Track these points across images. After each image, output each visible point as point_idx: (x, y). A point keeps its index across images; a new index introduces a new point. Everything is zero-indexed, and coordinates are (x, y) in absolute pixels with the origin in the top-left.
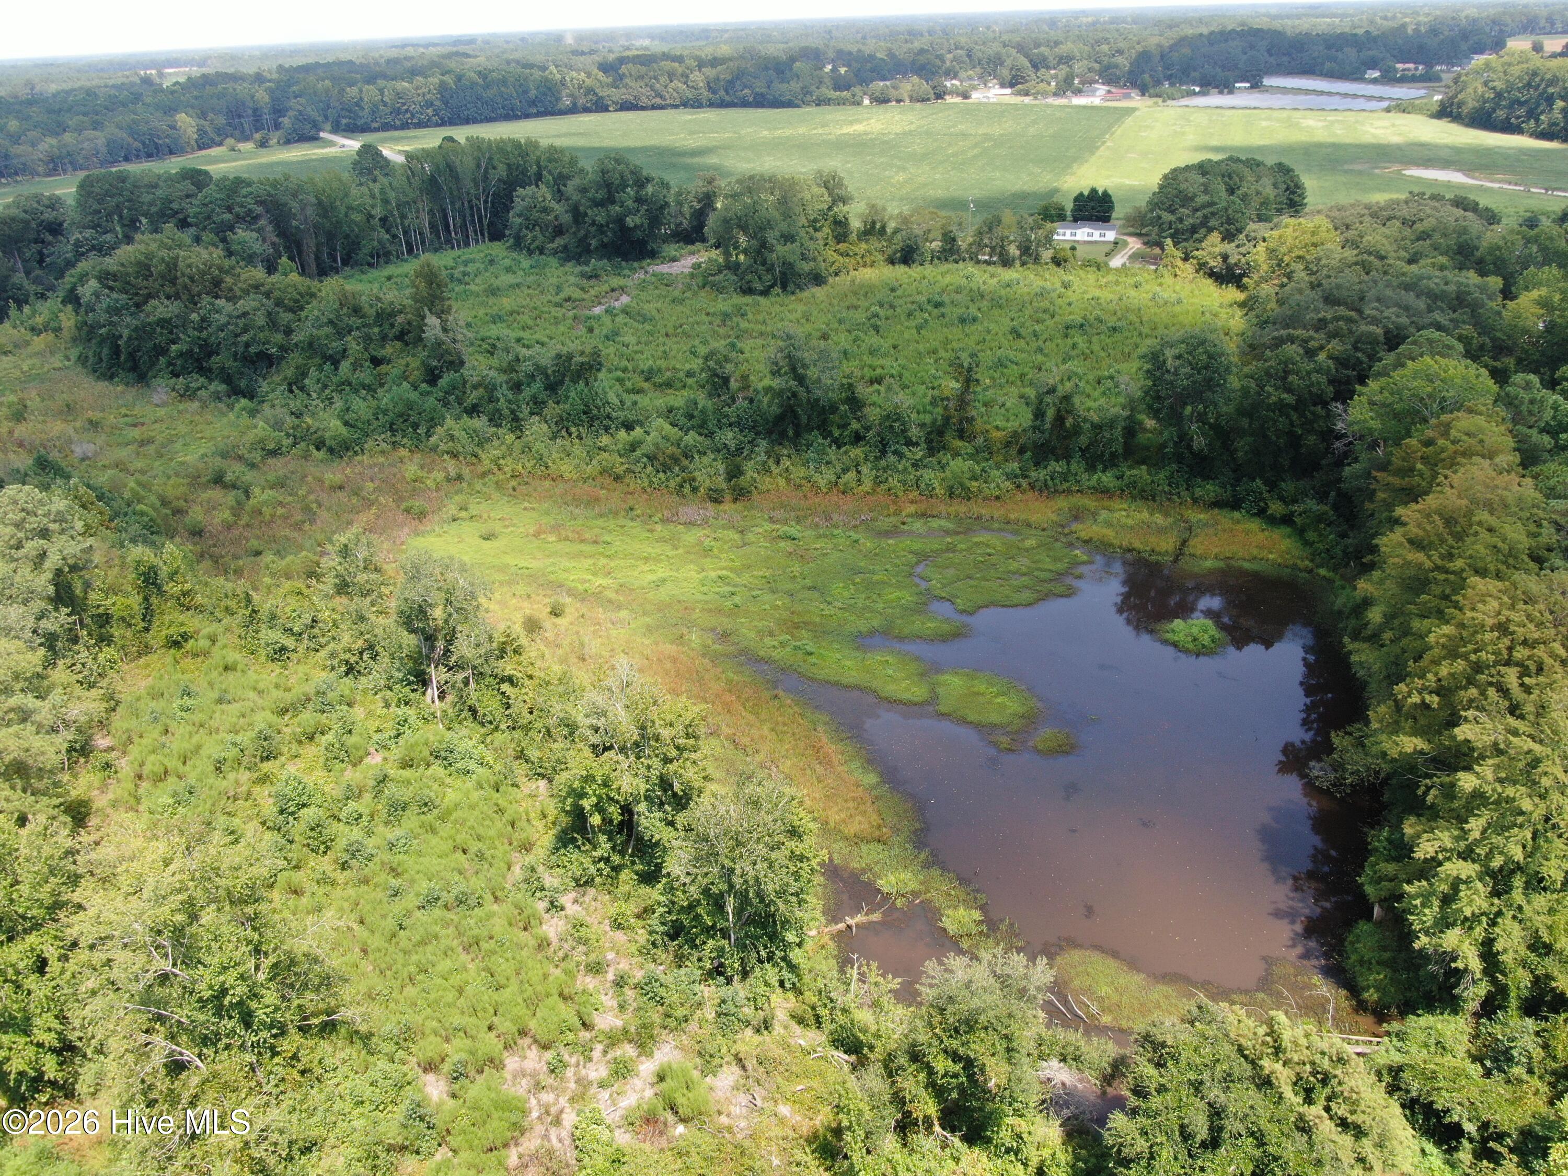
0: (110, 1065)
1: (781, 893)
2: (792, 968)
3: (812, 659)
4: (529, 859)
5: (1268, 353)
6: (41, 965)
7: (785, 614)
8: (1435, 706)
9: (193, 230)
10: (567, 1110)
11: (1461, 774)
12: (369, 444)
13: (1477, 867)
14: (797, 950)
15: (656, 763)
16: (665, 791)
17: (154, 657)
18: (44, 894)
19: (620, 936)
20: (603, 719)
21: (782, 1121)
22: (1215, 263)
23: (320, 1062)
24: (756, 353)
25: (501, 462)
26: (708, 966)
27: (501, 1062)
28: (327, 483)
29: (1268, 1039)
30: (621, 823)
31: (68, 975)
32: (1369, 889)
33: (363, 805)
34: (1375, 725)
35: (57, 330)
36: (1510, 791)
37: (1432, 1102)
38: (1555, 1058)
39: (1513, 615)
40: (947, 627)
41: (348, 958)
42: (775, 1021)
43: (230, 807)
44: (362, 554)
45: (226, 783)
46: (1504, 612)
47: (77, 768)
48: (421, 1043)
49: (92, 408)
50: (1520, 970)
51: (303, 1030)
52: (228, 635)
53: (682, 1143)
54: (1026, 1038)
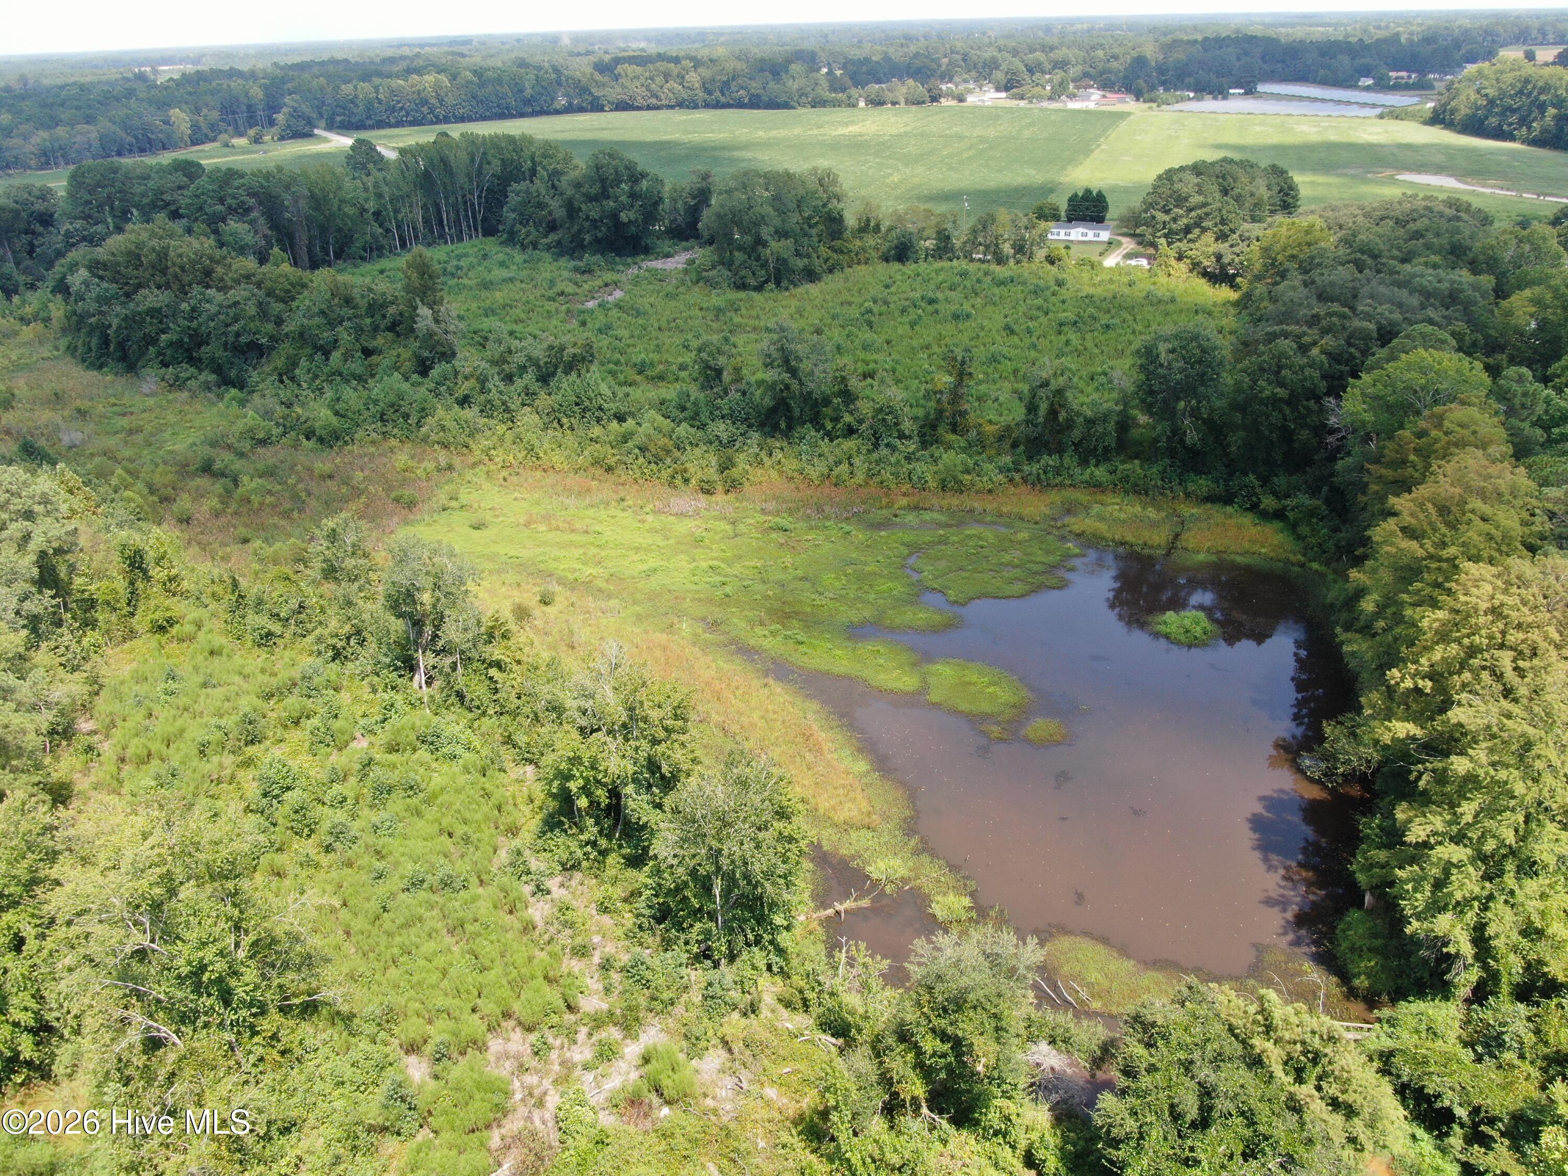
0: (85, 1043)
1: (769, 874)
2: (781, 952)
3: (803, 649)
4: (516, 843)
5: (1261, 347)
6: (18, 944)
7: (776, 605)
8: (1428, 691)
9: (184, 221)
10: (551, 1092)
11: (1453, 758)
12: (360, 434)
13: (1469, 851)
14: (785, 933)
15: (644, 744)
16: (653, 773)
17: (137, 642)
18: (21, 870)
19: (606, 920)
20: (591, 702)
21: (768, 1104)
22: (1209, 263)
23: (301, 1043)
24: (749, 348)
25: (493, 452)
26: (695, 949)
27: (484, 1044)
28: (317, 472)
29: (1259, 1017)
30: (609, 806)
31: (45, 952)
32: (1361, 877)
33: (348, 788)
34: (1368, 712)
35: (47, 320)
36: (1502, 775)
37: (1423, 1087)
38: (1546, 1043)
39: (1510, 601)
40: (937, 618)
41: (331, 940)
42: (762, 1005)
43: (214, 790)
44: (350, 539)
45: (209, 766)
46: (1498, 596)
47: (59, 752)
48: (403, 1024)
49: (81, 397)
50: (1512, 955)
51: (284, 1010)
52: (214, 620)
53: (667, 1125)
54: (1015, 1017)
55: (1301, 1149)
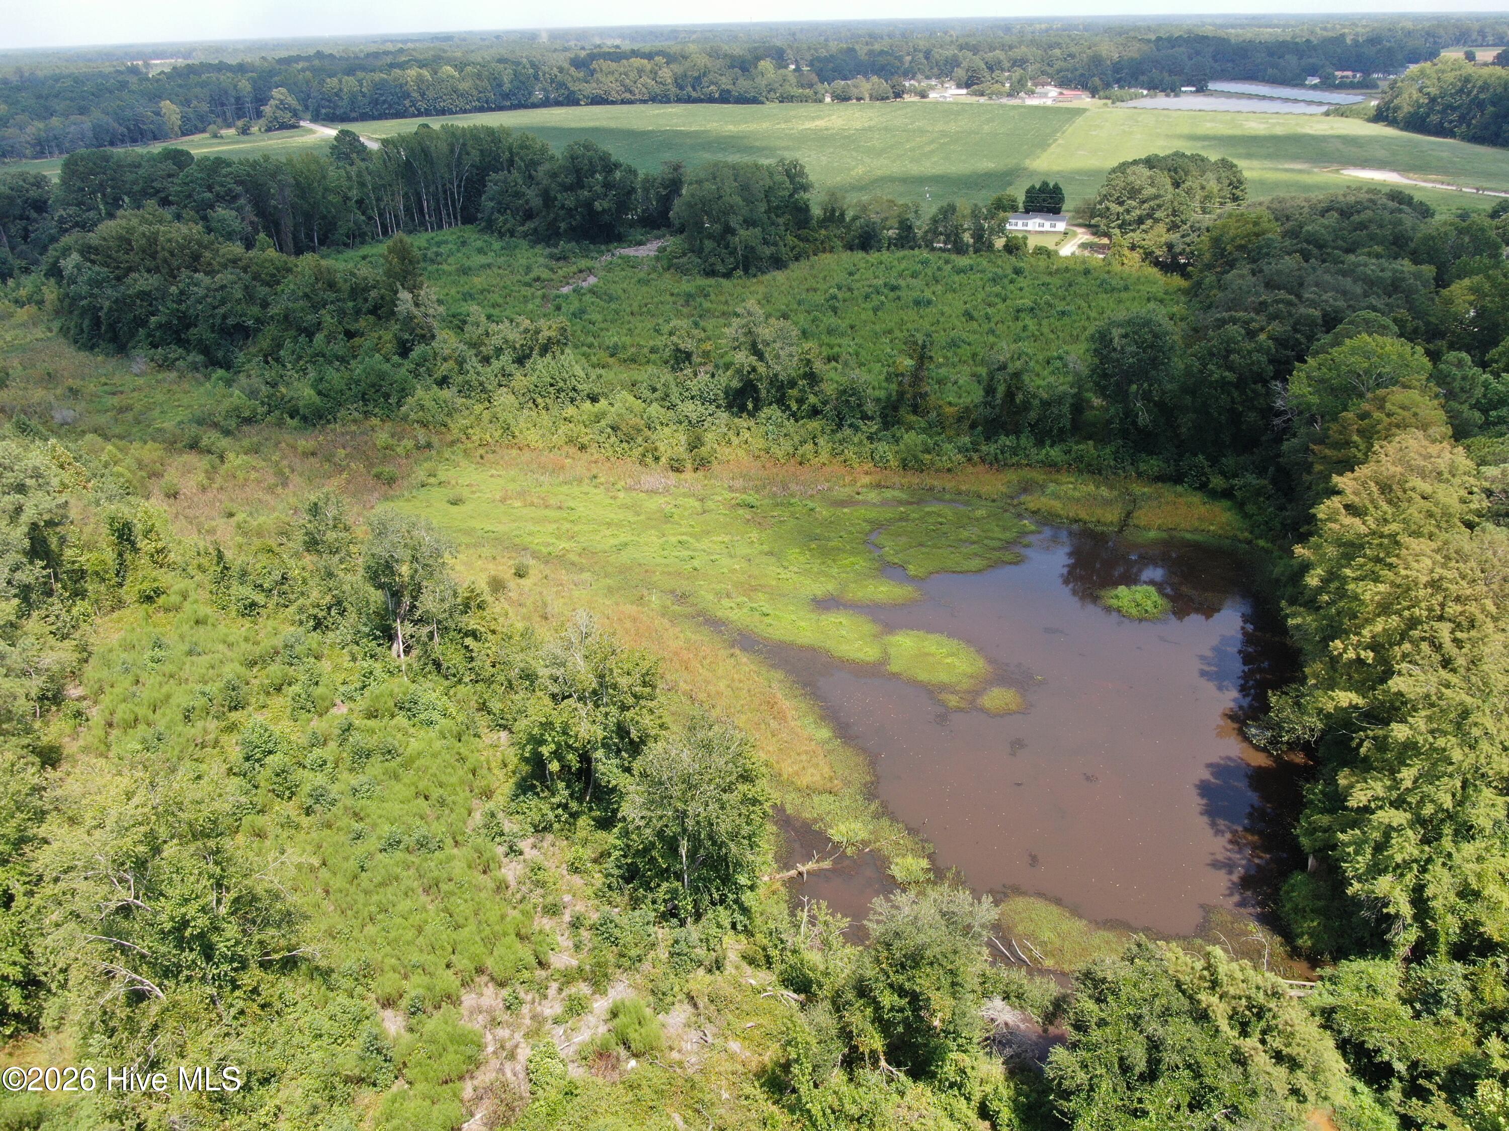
0: (72, 996)
1: (734, 836)
2: (745, 910)
3: (768, 620)
4: (490, 805)
5: (1211, 333)
6: (7, 900)
7: (743, 578)
8: (1370, 661)
9: (174, 208)
10: (523, 1045)
11: (1394, 726)
12: (342, 413)
13: (1408, 815)
14: (749, 893)
15: (614, 710)
16: (622, 738)
17: (126, 612)
18: (10, 829)
19: (577, 880)
20: (562, 670)
21: (732, 1057)
22: (1161, 253)
23: (280, 997)
24: (718, 332)
25: (470, 431)
26: (662, 908)
27: (458, 998)
28: (300, 449)
29: (1206, 973)
30: (580, 770)
31: (34, 908)
32: (1304, 841)
33: (328, 753)
34: (1311, 682)
35: (40, 303)
36: (1441, 742)
37: (1364, 1042)
38: (1482, 1000)
39: (1445, 573)
40: (897, 591)
41: (310, 898)
42: (727, 962)
43: (198, 754)
44: (331, 512)
45: (194, 731)
46: (1437, 570)
47: (49, 716)
48: (380, 979)
49: (73, 376)
50: (1449, 916)
51: (265, 965)
52: (200, 590)
53: (634, 1077)
54: (971, 973)
55: (1246, 1101)
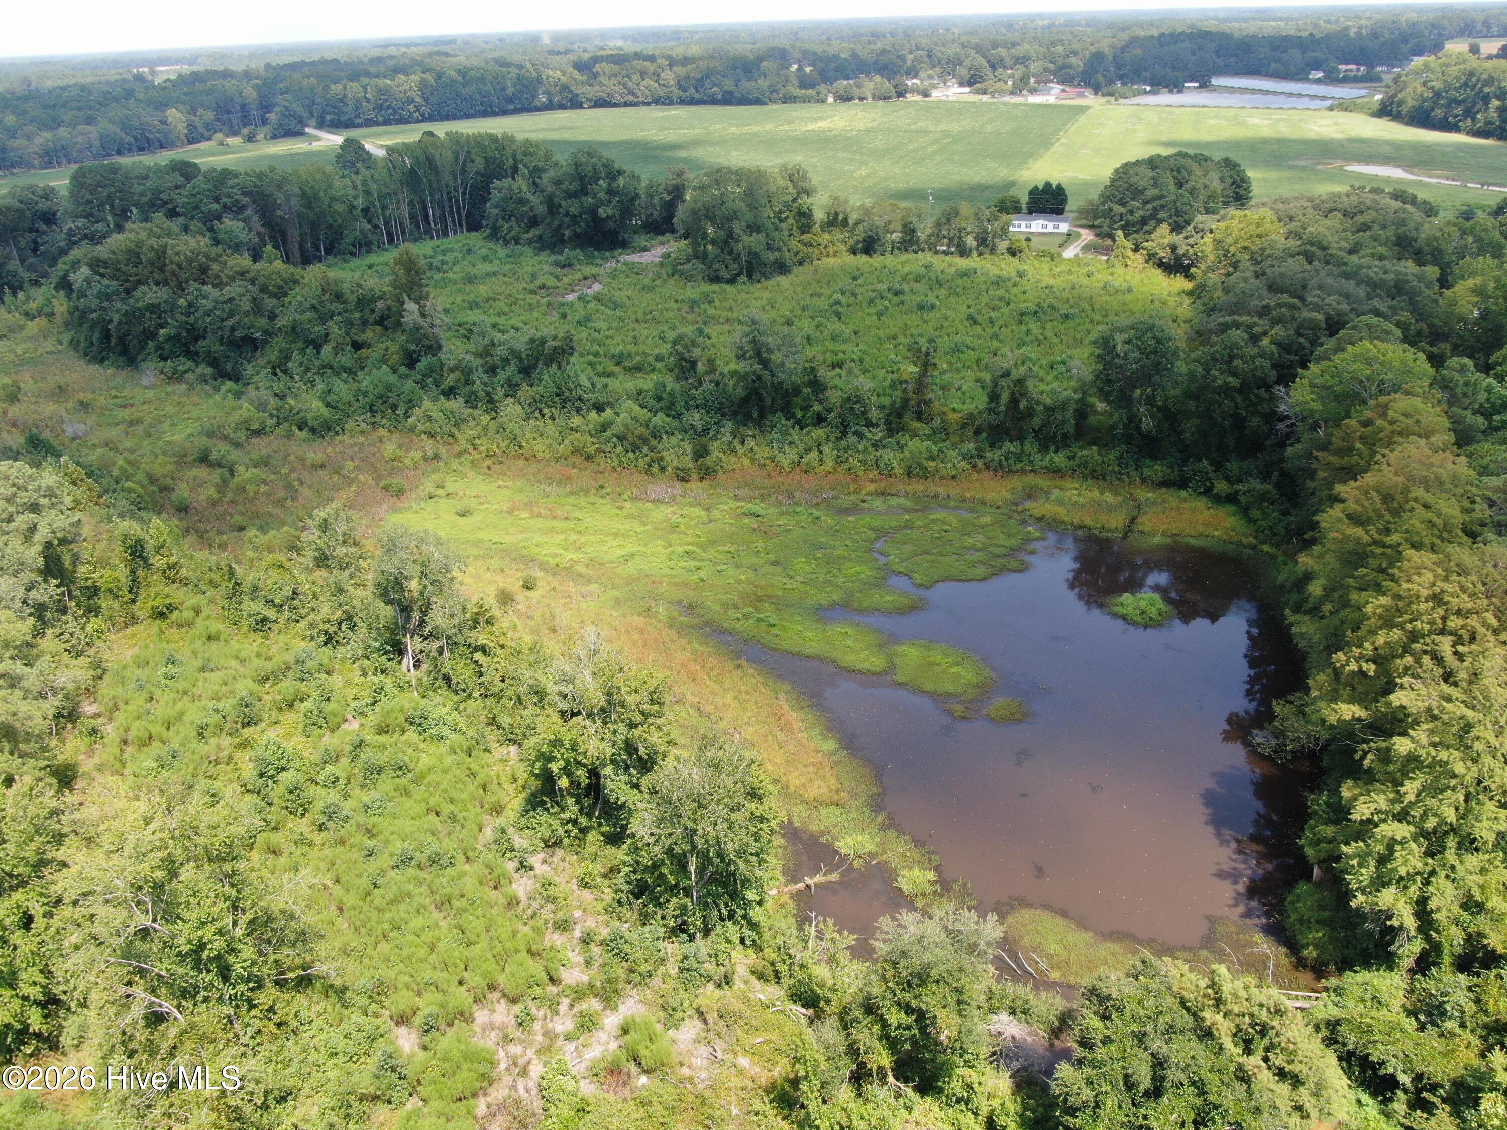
0: (91, 1014)
1: (741, 853)
2: (753, 926)
3: (774, 631)
4: (500, 821)
5: (1214, 338)
6: (27, 921)
7: (749, 588)
8: (1372, 674)
9: (181, 220)
10: (535, 1062)
11: (1396, 739)
12: (350, 425)
13: (1412, 828)
14: (757, 908)
15: (622, 728)
16: (630, 755)
17: (139, 628)
18: (30, 852)
19: (587, 895)
20: (571, 686)
21: (742, 1072)
22: (1164, 254)
23: (296, 1015)
24: (722, 339)
25: (477, 441)
26: (672, 924)
27: (471, 1015)
28: (309, 462)
29: (1210, 991)
30: (589, 786)
31: (52, 930)
32: (1309, 852)
33: (340, 769)
34: (1314, 693)
35: (51, 315)
36: (1443, 755)
37: (1368, 1055)
38: (1486, 1013)
39: (1446, 586)
40: (904, 600)
41: (324, 915)
42: (736, 977)
43: (212, 771)
44: (341, 528)
45: (209, 748)
46: (1439, 583)
47: (65, 733)
48: (394, 997)
49: (84, 390)
50: (1453, 927)
51: (280, 984)
52: (212, 606)
53: (645, 1093)
54: (976, 991)
55: (1249, 1118)
